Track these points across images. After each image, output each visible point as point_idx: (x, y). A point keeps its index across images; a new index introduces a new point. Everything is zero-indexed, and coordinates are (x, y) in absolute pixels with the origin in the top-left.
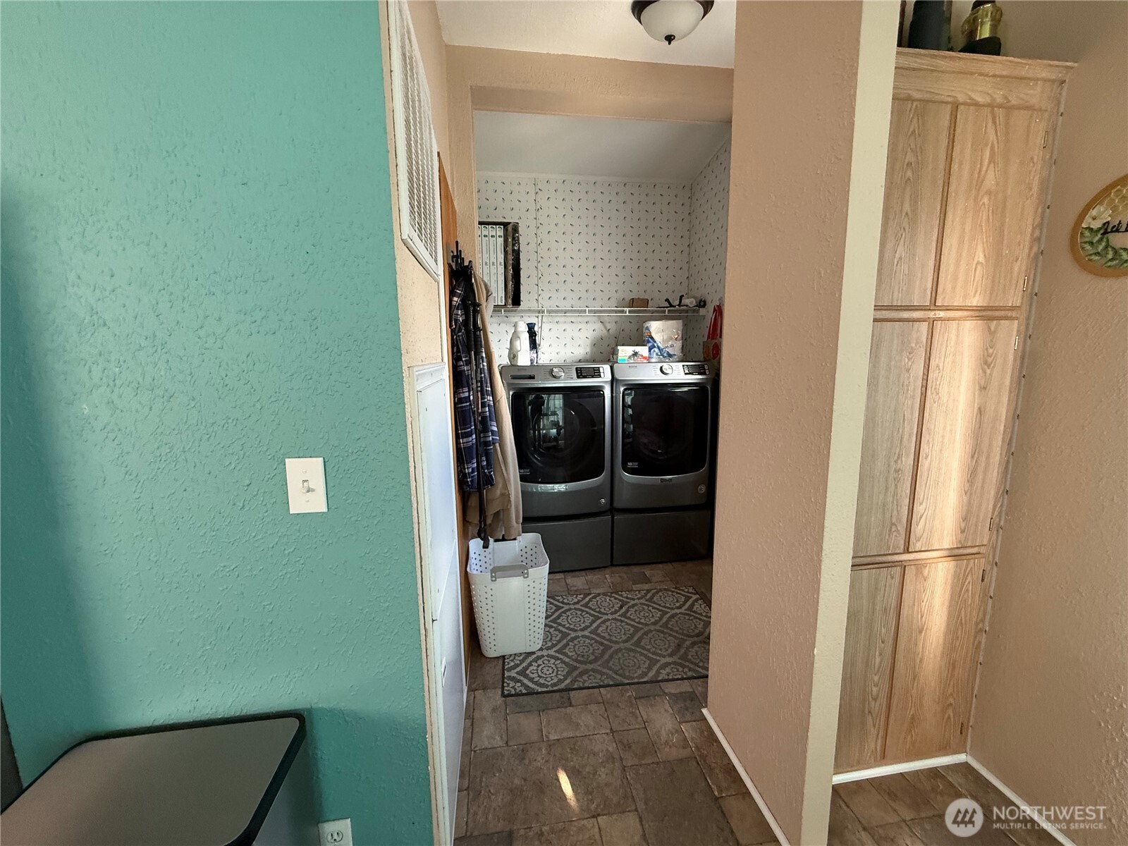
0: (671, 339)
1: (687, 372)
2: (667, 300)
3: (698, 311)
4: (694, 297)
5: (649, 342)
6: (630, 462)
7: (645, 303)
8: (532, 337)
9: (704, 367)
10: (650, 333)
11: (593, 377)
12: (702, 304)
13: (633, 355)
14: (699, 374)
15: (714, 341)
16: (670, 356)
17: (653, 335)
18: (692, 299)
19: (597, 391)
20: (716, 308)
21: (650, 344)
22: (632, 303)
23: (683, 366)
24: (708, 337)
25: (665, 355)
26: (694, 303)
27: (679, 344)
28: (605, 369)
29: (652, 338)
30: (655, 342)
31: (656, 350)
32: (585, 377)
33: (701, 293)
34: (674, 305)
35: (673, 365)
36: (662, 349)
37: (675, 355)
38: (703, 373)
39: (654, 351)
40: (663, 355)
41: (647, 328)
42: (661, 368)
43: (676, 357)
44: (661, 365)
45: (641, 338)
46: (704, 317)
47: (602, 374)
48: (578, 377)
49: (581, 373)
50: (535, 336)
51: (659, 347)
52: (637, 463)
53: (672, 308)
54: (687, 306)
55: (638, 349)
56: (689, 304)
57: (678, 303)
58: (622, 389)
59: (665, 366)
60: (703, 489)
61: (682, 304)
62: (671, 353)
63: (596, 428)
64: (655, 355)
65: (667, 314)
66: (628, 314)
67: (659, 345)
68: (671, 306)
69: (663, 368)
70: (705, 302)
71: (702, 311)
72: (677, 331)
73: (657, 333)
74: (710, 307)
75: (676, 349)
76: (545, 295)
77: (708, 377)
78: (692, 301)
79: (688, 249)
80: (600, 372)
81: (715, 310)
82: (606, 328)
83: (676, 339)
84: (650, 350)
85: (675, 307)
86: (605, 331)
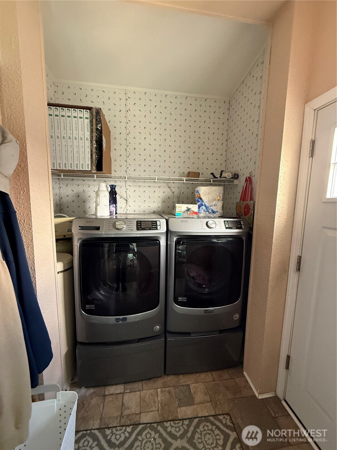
0: (215, 200)
1: (227, 226)
2: (212, 174)
3: (233, 182)
4: (230, 172)
5: (198, 201)
6: (180, 297)
7: (197, 175)
8: (113, 195)
9: (240, 223)
10: (200, 195)
11: (150, 229)
12: (236, 176)
13: (187, 210)
14: (237, 228)
15: (245, 203)
16: (214, 212)
17: (202, 197)
18: (229, 173)
19: (154, 241)
20: (248, 179)
21: (199, 203)
22: (189, 174)
23: (224, 221)
24: (241, 200)
25: (210, 211)
26: (231, 176)
27: (220, 204)
28: (162, 224)
29: (201, 199)
30: (203, 202)
31: (204, 207)
32: (143, 229)
33: (235, 170)
34: (217, 177)
35: (217, 220)
36: (208, 207)
37: (217, 212)
38: (240, 228)
39: (202, 208)
40: (208, 212)
41: (198, 192)
42: (207, 222)
43: (218, 213)
44: (207, 220)
45: (193, 199)
46: (237, 185)
47: (158, 227)
48: (138, 229)
49: (141, 226)
50: (116, 195)
51: (205, 206)
52: (185, 298)
53: (215, 179)
54: (226, 178)
55: (190, 206)
56: (227, 177)
57: (219, 176)
58: (175, 239)
59: (210, 222)
60: (237, 316)
61: (222, 176)
62: (215, 210)
63: (152, 271)
64: (202, 212)
65: (212, 182)
66: (185, 182)
67: (206, 204)
68: (215, 177)
69: (209, 223)
70: (238, 175)
71: (236, 182)
72: (219, 194)
73: (205, 195)
74: (242, 179)
75: (218, 207)
76: (131, 168)
77: (244, 230)
78: (229, 175)
79: (226, 142)
80: (157, 225)
81: (246, 180)
82: (172, 191)
83: (219, 200)
84: (199, 207)
85: (217, 178)
86: (170, 192)
